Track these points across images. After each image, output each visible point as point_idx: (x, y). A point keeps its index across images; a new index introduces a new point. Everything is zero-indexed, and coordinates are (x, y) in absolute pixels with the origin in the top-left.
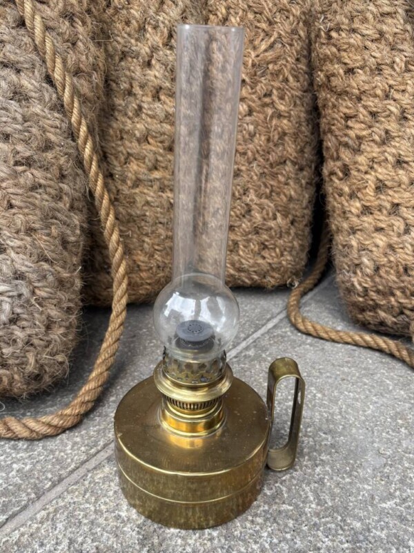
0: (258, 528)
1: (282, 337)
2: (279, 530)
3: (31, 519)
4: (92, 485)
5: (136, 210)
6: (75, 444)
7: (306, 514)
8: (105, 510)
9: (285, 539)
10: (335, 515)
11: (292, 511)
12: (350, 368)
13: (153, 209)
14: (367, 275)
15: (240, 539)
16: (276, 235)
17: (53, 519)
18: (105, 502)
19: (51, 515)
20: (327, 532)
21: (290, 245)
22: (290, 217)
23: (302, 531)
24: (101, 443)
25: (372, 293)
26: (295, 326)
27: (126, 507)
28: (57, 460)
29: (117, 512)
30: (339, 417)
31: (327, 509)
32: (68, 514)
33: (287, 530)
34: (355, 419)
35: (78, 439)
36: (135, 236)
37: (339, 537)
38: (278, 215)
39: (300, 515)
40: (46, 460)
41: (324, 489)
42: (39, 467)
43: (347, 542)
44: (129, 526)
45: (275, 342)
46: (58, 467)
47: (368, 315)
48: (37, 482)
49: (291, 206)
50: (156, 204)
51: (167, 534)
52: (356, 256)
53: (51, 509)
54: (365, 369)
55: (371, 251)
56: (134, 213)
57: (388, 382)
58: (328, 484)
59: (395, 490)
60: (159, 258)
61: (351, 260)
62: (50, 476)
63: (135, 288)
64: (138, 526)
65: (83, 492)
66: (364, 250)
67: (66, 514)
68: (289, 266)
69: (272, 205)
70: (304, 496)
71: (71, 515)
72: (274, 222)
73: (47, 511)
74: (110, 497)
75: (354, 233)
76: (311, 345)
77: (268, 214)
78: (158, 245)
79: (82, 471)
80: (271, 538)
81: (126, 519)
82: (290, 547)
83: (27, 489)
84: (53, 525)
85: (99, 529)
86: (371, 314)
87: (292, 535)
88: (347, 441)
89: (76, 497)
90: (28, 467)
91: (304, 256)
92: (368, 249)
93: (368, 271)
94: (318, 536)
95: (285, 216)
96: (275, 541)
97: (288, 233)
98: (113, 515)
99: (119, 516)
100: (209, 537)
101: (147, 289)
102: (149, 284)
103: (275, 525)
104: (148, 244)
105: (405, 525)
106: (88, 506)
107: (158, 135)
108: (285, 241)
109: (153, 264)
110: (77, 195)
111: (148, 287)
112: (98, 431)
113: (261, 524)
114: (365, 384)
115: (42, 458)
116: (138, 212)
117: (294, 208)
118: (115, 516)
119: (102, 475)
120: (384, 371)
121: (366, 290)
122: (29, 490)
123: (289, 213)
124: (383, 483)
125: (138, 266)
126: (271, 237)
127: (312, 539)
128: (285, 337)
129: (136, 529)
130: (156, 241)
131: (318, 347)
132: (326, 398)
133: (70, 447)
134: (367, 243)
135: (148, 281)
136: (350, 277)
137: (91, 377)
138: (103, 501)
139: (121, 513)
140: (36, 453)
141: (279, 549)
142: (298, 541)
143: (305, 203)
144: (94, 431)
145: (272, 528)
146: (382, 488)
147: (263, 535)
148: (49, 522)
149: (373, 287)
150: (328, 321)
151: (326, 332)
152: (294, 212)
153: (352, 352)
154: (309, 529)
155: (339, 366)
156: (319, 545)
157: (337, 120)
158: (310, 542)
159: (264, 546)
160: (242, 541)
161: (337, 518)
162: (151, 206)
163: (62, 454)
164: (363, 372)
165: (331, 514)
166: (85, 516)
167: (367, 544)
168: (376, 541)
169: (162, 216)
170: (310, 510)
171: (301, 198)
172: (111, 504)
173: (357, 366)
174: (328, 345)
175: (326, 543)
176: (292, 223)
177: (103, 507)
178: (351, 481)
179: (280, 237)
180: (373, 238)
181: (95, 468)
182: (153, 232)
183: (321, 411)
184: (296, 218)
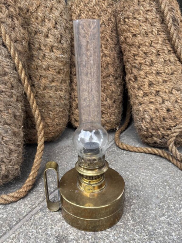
0: (108, 233)
1: (113, 152)
2: (117, 233)
3: (8, 238)
4: (34, 221)
5: (45, 100)
6: (25, 204)
7: (128, 226)
8: (41, 232)
9: (120, 237)
10: (141, 225)
11: (122, 225)
12: (143, 163)
13: (53, 99)
14: (148, 122)
15: (101, 238)
16: (107, 107)
17: (18, 237)
18: (41, 228)
19: (17, 236)
20: (138, 232)
21: (114, 111)
22: (113, 100)
23: (127, 232)
24: (37, 203)
25: (150, 130)
26: (118, 147)
27: (50, 229)
28: (18, 212)
29: (46, 232)
30: (140, 184)
31: (137, 223)
32: (24, 235)
33: (121, 233)
34: (147, 184)
35: (26, 202)
36: (46, 111)
37: (143, 234)
38: (108, 99)
39: (126, 226)
40: (13, 212)
41: (135, 215)
42: (10, 216)
43: (146, 235)
44: (52, 237)
45: (110, 154)
46: (18, 215)
47: (149, 140)
48: (9, 222)
49: (113, 95)
50: (54, 97)
51: (69, 239)
52: (142, 114)
53: (17, 233)
54: (149, 163)
55: (149, 112)
56: (44, 102)
57: (160, 167)
58: (137, 212)
59: (165, 212)
60: (57, 121)
61: (140, 116)
62: (15, 219)
63: (47, 135)
64: (56, 237)
65: (30, 225)
66: (145, 112)
67: (23, 234)
68: (114, 121)
69: (105, 95)
70: (127, 218)
71: (26, 235)
72: (107, 102)
73: (15, 234)
74: (43, 226)
75: (141, 105)
76: (126, 154)
77: (103, 99)
78: (56, 115)
79: (29, 216)
80: (114, 237)
81: (50, 234)
82: (122, 240)
83: (5, 225)
84: (18, 240)
85: (39, 240)
86: (151, 139)
87: (123, 235)
88: (144, 194)
89: (28, 227)
90: (5, 216)
91: (120, 116)
92: (147, 111)
93: (148, 120)
94: (134, 234)
95: (111, 99)
96: (116, 238)
97: (113, 107)
98: (44, 233)
99: (48, 233)
100: (87, 239)
101: (52, 135)
102: (53, 132)
103: (115, 231)
104: (52, 115)
105: (170, 226)
106: (33, 230)
107: (53, 67)
108: (111, 110)
109: (54, 123)
110: (19, 95)
111: (53, 134)
112: (35, 198)
113: (110, 231)
114: (150, 169)
115: (11, 211)
116: (46, 101)
117: (114, 96)
118: (45, 234)
119: (38, 217)
120: (158, 163)
121: (147, 129)
122: (6, 226)
123: (112, 98)
124: (160, 210)
125: (48, 125)
126: (106, 109)
127: (131, 236)
128: (114, 151)
129: (55, 238)
130: (55, 113)
131: (129, 155)
132: (134, 176)
133: (23, 206)
134: (147, 108)
135: (53, 131)
136: (140, 124)
137: (30, 175)
138: (39, 228)
139: (48, 232)
140: (8, 210)
141: (118, 241)
142: (125, 237)
143: (119, 93)
144: (33, 198)
145: (114, 233)
146: (160, 212)
147: (110, 236)
148: (17, 239)
149: (150, 127)
150: (132, 143)
151: (132, 148)
152: (114, 97)
153: (143, 156)
154: (130, 232)
155: (138, 162)
156: (135, 238)
157: (130, 56)
158: (131, 237)
159: (111, 240)
160: (102, 239)
161: (141, 226)
162: (52, 98)
163: (20, 209)
164: (149, 164)
165: (139, 225)
166: (32, 235)
167: (155, 236)
168: (158, 234)
169: (57, 102)
170: (130, 224)
171: (117, 91)
172: (43, 229)
173: (146, 162)
174: (133, 154)
175: (138, 237)
176: (114, 102)
177: (40, 230)
178: (146, 210)
179: (110, 109)
180: (149, 106)
181: (35, 214)
182: (54, 109)
183: (132, 182)
184: (116, 100)
